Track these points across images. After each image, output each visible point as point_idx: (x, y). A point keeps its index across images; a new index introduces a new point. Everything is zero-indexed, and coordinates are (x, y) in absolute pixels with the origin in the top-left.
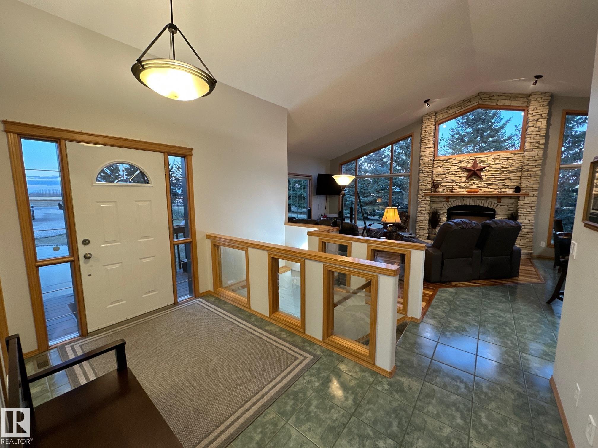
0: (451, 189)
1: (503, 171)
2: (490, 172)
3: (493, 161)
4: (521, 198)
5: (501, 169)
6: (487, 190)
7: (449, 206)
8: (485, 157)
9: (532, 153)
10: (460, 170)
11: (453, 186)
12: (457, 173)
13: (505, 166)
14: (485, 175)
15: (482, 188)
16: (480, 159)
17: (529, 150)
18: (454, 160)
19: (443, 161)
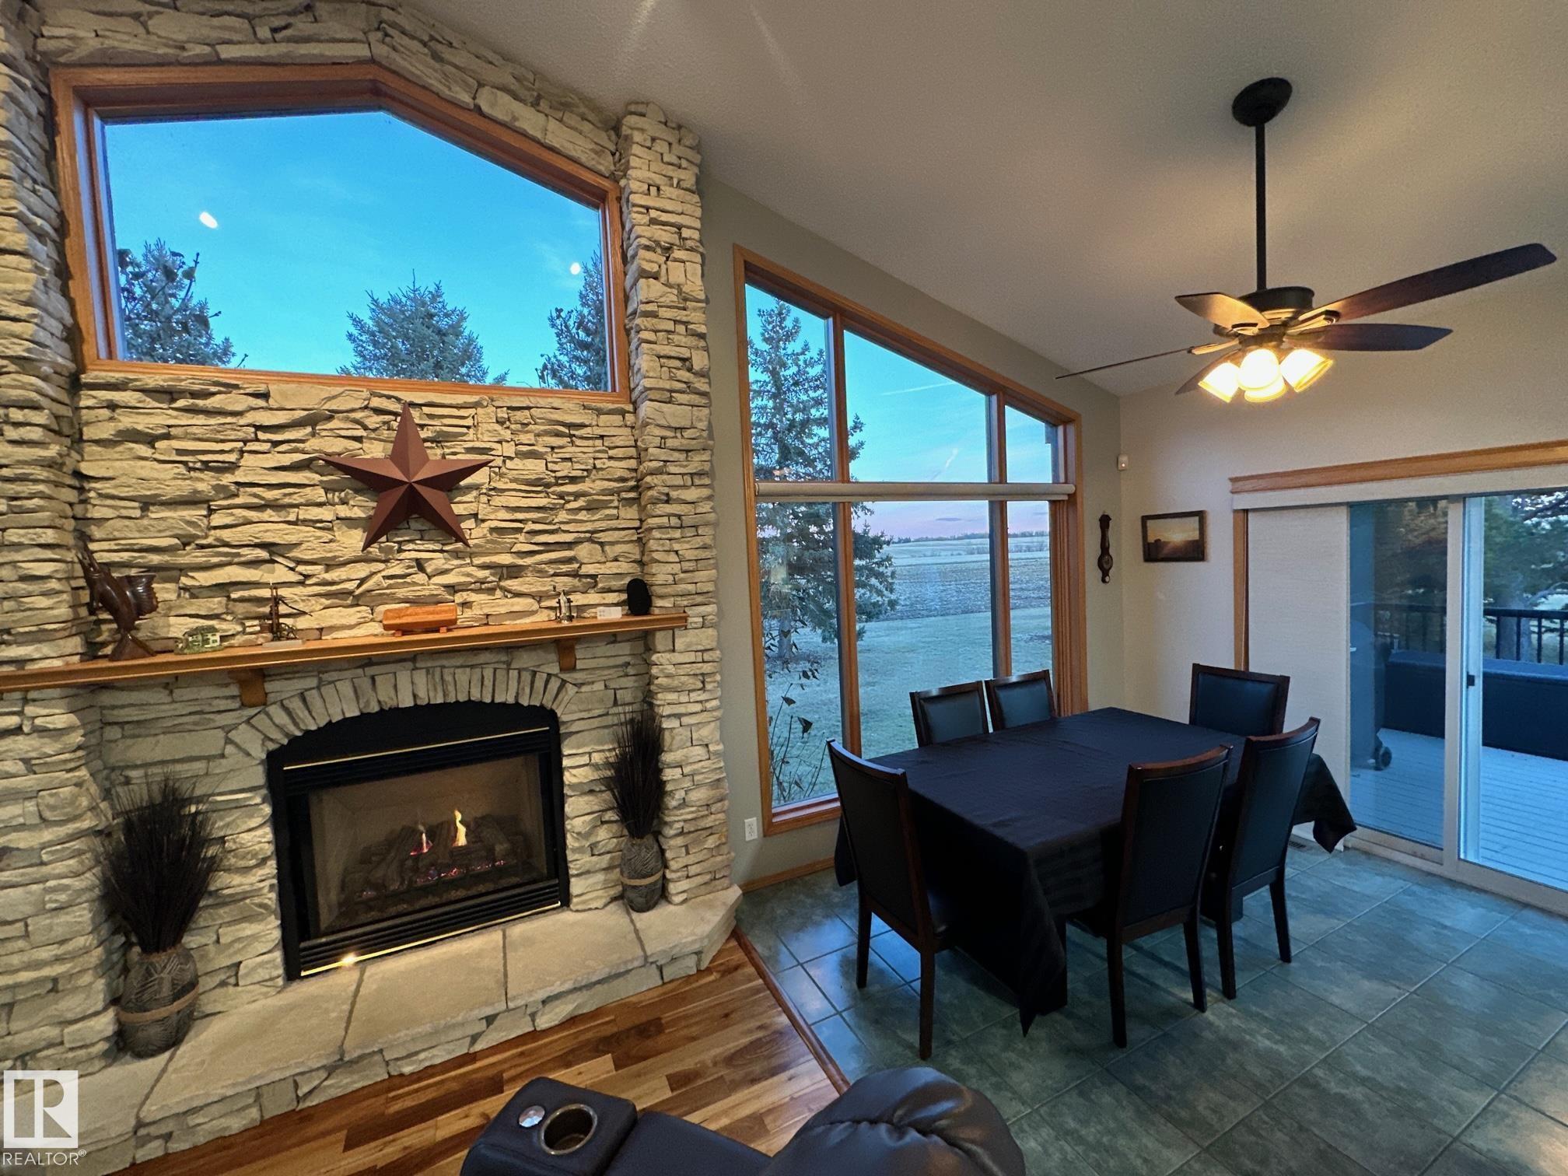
0: (267, 610)
1: (561, 496)
2: (498, 501)
3: (507, 435)
4: (661, 640)
5: (548, 485)
6: (501, 605)
8: (458, 407)
9: (674, 414)
10: (317, 477)
11: (282, 592)
12: (296, 499)
13: (564, 469)
14: (475, 516)
15: (473, 597)
16: (431, 416)
17: (658, 397)
18: (261, 403)
19: (168, 397)
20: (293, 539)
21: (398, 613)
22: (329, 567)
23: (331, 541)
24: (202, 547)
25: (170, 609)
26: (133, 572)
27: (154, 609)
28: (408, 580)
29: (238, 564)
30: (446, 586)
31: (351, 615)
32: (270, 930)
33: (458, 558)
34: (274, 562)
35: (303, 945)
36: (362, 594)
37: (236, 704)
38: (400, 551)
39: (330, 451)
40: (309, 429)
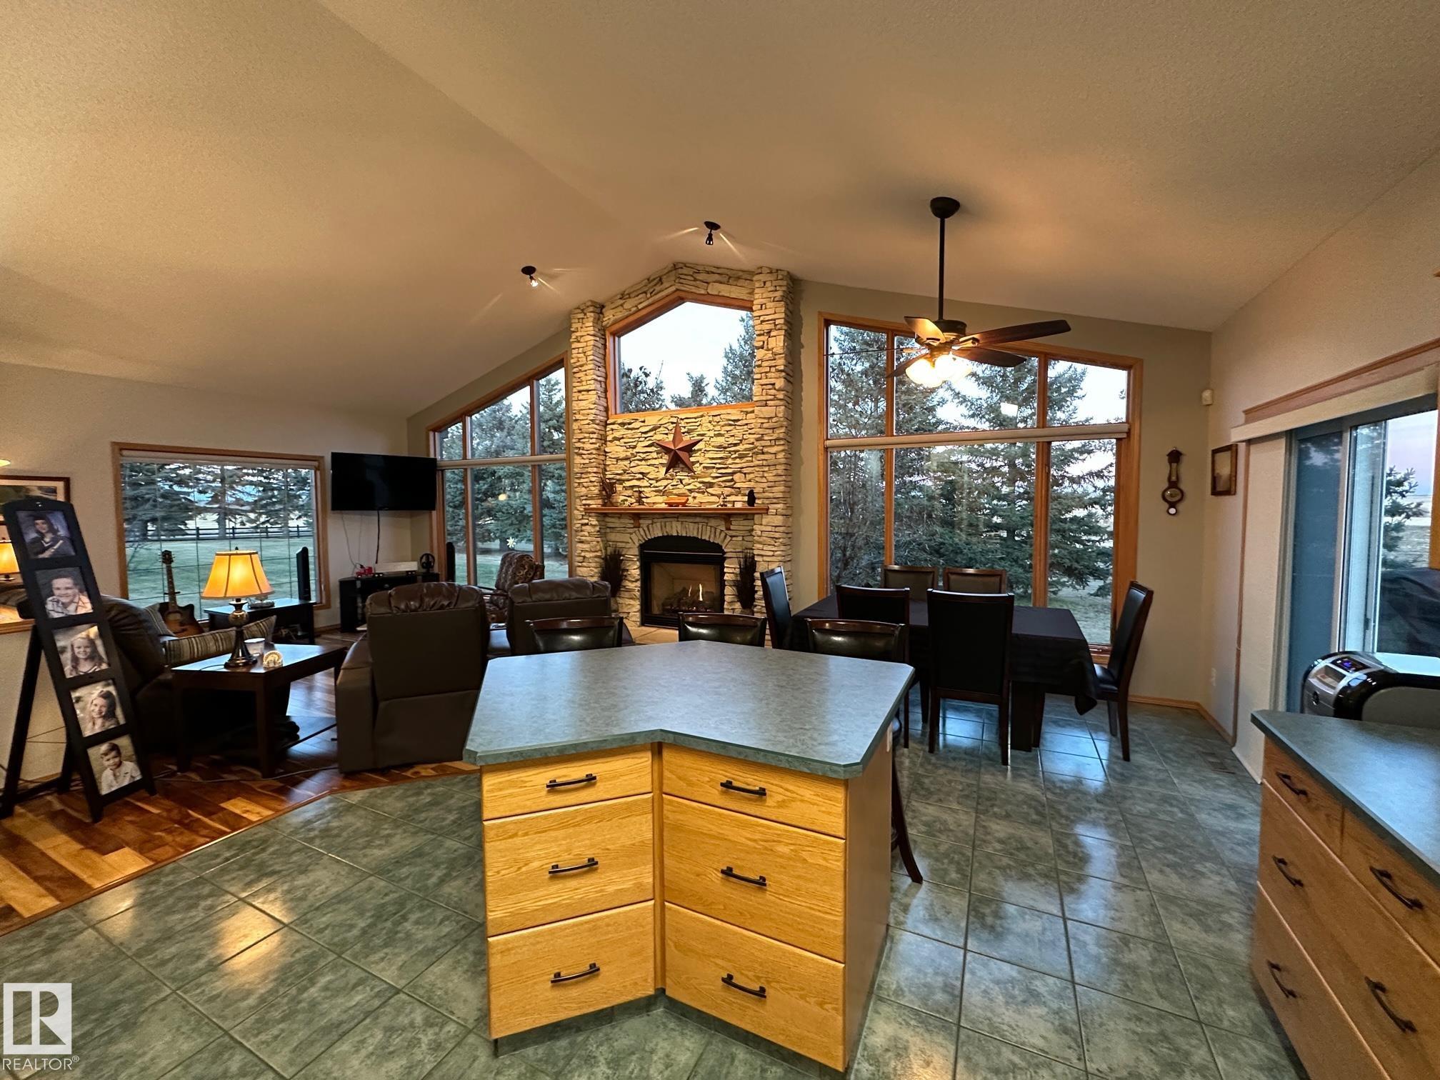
0: (641, 495)
2: (708, 455)
3: (711, 427)
4: (755, 518)
5: (725, 448)
6: (701, 498)
7: (641, 539)
8: (696, 418)
9: (766, 411)
10: (654, 449)
11: (644, 489)
12: (650, 457)
13: (732, 440)
14: (698, 462)
15: (696, 495)
16: (687, 423)
18: (643, 424)
19: (623, 425)
20: (649, 471)
21: (671, 499)
22: (656, 481)
23: (658, 472)
24: (628, 473)
25: (619, 493)
26: (613, 481)
27: (615, 493)
28: (676, 486)
29: (636, 479)
30: (689, 490)
31: (661, 499)
32: (638, 605)
33: (692, 479)
34: (644, 479)
36: (664, 491)
37: (633, 526)
38: (675, 476)
39: (658, 439)
40: (654, 432)
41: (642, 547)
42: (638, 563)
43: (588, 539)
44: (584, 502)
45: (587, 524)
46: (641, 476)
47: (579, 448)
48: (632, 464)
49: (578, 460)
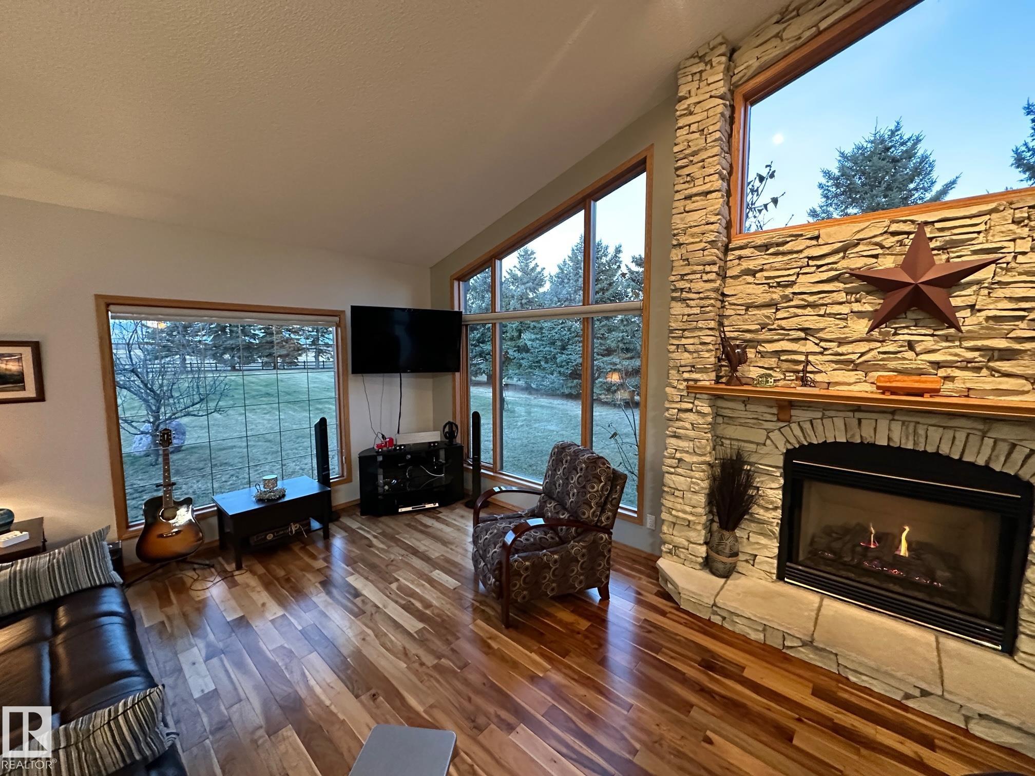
0: (801, 367)
2: (1000, 292)
6: (983, 381)
7: (793, 441)
10: (842, 286)
11: (811, 358)
12: (827, 301)
14: (973, 307)
15: (954, 373)
16: (941, 229)
18: (814, 242)
19: (765, 248)
20: (821, 326)
21: (889, 380)
22: (840, 344)
23: (845, 327)
24: (770, 330)
25: (751, 362)
26: (738, 342)
27: (745, 362)
28: (899, 355)
29: (788, 340)
30: (931, 363)
31: (852, 376)
32: (773, 547)
33: (947, 341)
34: (806, 339)
35: (788, 564)
36: (860, 363)
37: (775, 419)
38: (895, 334)
39: (853, 267)
40: (842, 254)
41: (789, 455)
42: (782, 481)
43: (692, 433)
44: (686, 375)
45: (691, 410)
46: (803, 335)
47: (682, 290)
48: (780, 315)
49: (678, 309)
